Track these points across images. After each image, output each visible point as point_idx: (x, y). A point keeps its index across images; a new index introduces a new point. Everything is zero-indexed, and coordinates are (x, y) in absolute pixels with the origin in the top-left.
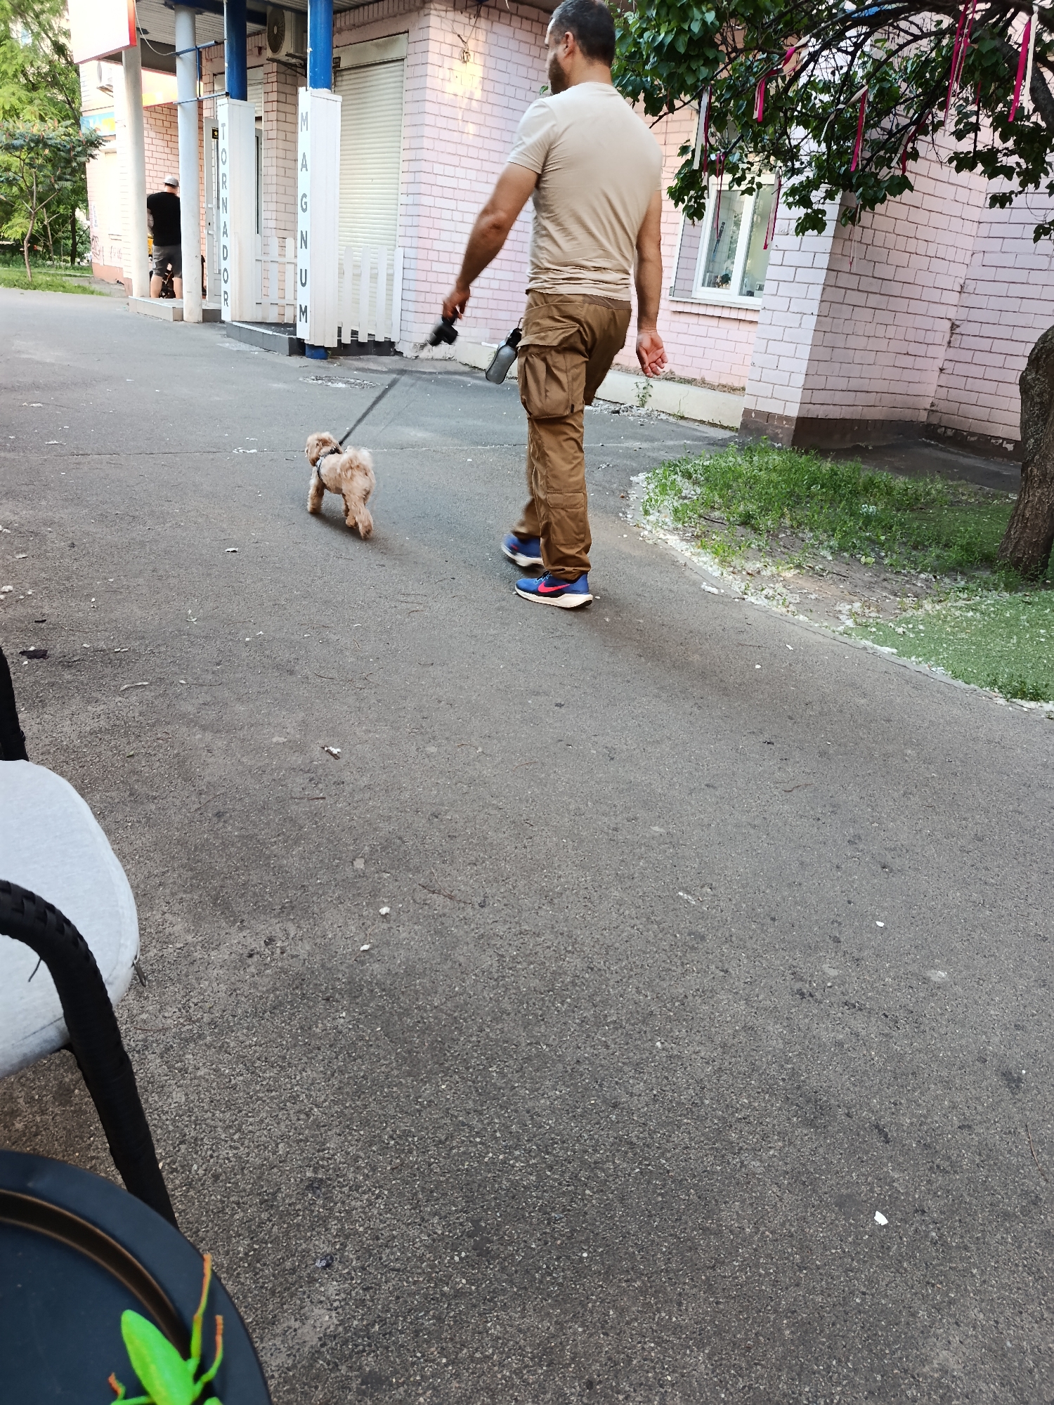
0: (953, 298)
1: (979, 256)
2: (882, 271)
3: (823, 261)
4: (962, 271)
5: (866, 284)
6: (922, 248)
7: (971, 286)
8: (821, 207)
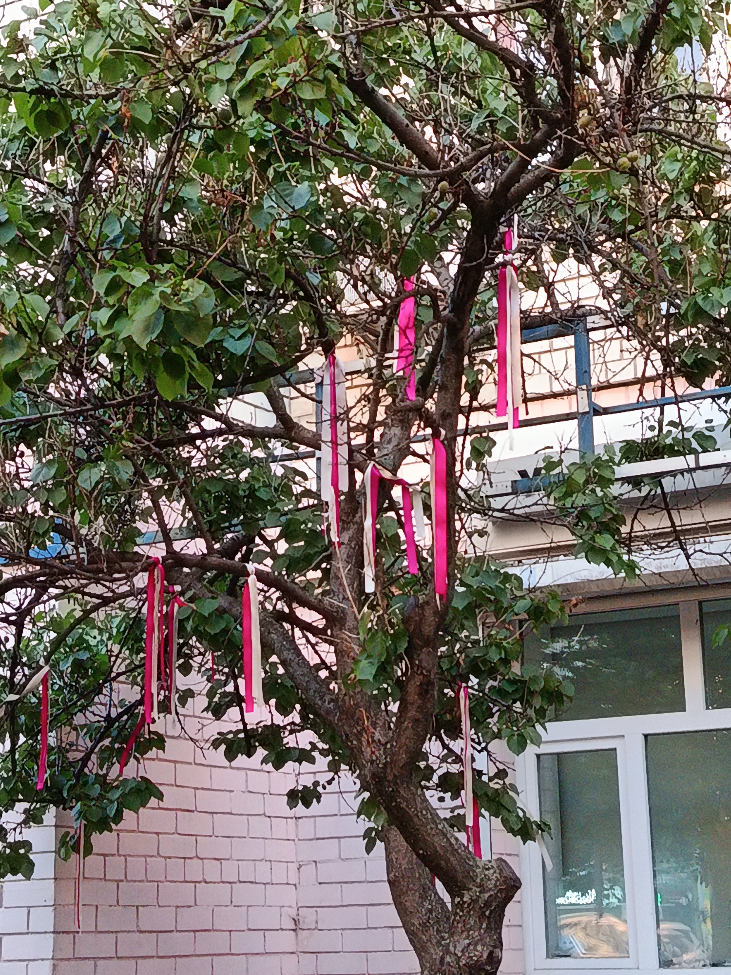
0: (286, 941)
1: (309, 871)
2: (151, 919)
3: (45, 919)
4: (289, 897)
5: (129, 944)
6: (212, 871)
7: (308, 917)
8: (19, 838)
